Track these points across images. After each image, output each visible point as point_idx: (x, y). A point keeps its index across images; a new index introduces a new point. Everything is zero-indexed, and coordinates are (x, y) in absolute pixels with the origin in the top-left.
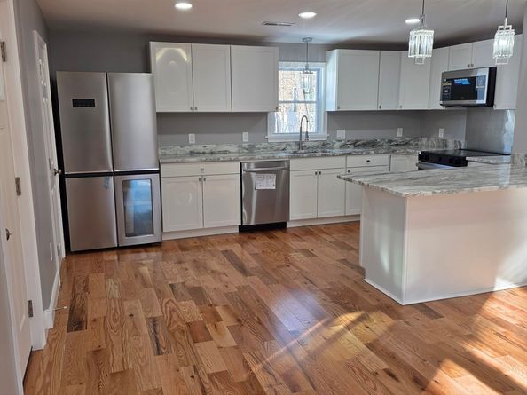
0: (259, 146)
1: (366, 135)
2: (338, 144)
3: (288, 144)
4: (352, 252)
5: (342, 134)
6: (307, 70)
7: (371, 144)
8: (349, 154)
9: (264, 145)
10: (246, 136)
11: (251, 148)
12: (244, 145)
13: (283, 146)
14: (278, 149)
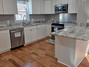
0: (12, 24)
1: (38, 20)
2: (32, 22)
3: (21, 23)
4: (46, 51)
5: (33, 20)
6: (24, 3)
7: (39, 22)
8: (37, 25)
9: (14, 24)
10: (8, 22)
11: (10, 25)
12: (8, 24)
13: (19, 24)
14: (18, 25)
